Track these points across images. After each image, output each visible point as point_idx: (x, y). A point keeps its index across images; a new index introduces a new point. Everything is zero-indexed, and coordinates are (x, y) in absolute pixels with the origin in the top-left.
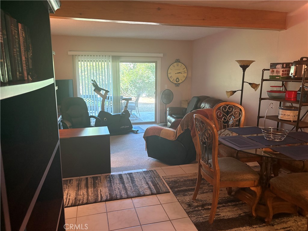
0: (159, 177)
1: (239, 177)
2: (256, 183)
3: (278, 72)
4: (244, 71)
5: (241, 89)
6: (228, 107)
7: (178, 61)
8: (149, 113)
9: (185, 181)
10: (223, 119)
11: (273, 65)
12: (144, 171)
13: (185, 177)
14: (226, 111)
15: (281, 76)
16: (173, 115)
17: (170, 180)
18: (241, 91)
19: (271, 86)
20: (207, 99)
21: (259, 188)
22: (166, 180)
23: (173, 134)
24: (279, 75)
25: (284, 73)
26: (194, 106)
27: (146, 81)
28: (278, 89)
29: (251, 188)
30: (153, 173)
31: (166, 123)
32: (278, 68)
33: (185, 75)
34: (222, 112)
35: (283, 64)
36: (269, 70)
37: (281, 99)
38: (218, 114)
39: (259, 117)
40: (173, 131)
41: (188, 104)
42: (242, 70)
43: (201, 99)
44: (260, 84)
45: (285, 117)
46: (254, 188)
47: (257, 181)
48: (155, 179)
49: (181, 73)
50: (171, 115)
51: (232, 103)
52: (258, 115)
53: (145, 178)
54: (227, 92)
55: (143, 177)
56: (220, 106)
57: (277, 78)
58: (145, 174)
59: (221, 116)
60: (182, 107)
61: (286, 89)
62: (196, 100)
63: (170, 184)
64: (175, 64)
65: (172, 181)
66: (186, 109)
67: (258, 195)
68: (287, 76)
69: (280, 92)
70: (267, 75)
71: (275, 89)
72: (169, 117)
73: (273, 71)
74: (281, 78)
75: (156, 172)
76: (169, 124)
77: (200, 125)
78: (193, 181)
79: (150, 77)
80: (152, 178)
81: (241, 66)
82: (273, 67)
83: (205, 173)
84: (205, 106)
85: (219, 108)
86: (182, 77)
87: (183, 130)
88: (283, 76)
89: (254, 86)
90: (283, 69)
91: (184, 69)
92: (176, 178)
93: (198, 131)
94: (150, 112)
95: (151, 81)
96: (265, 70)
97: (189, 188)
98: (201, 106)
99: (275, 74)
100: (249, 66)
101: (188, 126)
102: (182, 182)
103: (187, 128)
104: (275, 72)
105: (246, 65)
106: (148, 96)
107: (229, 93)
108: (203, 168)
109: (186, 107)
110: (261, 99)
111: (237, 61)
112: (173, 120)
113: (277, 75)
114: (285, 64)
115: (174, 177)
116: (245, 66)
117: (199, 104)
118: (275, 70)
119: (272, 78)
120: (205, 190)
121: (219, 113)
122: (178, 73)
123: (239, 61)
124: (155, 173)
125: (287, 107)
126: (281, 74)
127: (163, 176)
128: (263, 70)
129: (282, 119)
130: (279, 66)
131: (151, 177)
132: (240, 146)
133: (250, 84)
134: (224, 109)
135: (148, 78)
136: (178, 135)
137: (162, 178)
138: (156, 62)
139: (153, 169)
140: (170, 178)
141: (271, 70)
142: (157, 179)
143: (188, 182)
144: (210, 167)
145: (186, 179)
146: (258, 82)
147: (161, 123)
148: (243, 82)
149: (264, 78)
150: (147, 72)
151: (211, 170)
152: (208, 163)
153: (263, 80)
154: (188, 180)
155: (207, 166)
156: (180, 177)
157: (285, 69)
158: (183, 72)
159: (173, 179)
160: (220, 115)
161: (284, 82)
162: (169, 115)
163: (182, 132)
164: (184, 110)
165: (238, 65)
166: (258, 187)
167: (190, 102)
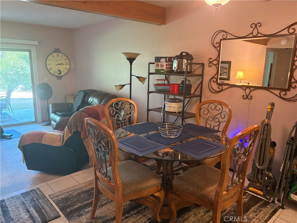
0: (44, 197)
1: (143, 186)
2: (159, 188)
3: (162, 66)
4: (131, 64)
5: (129, 83)
6: (120, 103)
7: (57, 51)
8: (27, 111)
9: (79, 195)
10: (116, 117)
11: (158, 59)
12: (22, 194)
13: (78, 189)
14: (119, 107)
15: (165, 70)
16: (57, 113)
17: (59, 198)
18: (129, 85)
19: (157, 80)
20: (94, 93)
21: (163, 192)
22: (55, 200)
23: (60, 139)
24: (163, 69)
25: (168, 67)
26: (81, 101)
27: (20, 73)
28: (163, 82)
29: (155, 194)
30: (35, 193)
31: (49, 121)
32: (162, 62)
33: (68, 66)
34: (115, 110)
35: (166, 58)
36: (154, 63)
37: (166, 91)
38: (111, 112)
39: (148, 110)
40: (59, 135)
41: (74, 98)
42: (129, 63)
43: (88, 93)
44: (146, 78)
45: (171, 109)
46: (158, 193)
47: (160, 185)
48: (39, 202)
49: (63, 65)
50: (55, 112)
51: (124, 99)
52: (147, 109)
53: (23, 203)
54: (116, 86)
55: (21, 203)
56: (112, 103)
57: (162, 71)
58: (24, 197)
59: (114, 114)
60: (67, 102)
61: (168, 82)
62: (82, 94)
63: (60, 204)
64: (55, 54)
65: (62, 199)
66: (72, 105)
67: (162, 199)
68: (170, 70)
69: (164, 85)
70: (153, 69)
71: (160, 82)
72: (52, 116)
73: (158, 65)
74: (165, 71)
75: (40, 191)
76: (53, 123)
77: (94, 132)
78: (88, 192)
79: (25, 68)
80: (35, 201)
81: (128, 59)
82: (158, 61)
83: (103, 187)
84: (94, 101)
85: (111, 106)
86: (64, 69)
87: (71, 132)
88: (166, 70)
89: (141, 79)
90: (166, 63)
91: (65, 60)
92: (68, 192)
93: (92, 138)
94: (28, 109)
95: (27, 73)
96: (150, 63)
97: (84, 203)
98: (89, 100)
99: (160, 68)
100: (135, 59)
101: (77, 128)
102: (75, 196)
103: (76, 130)
104: (160, 66)
105: (132, 57)
106: (25, 90)
107: (118, 88)
108: (100, 181)
109: (73, 103)
110: (149, 92)
111: (124, 53)
112: (58, 119)
113: (162, 69)
114: (168, 58)
115: (65, 193)
116: (131, 59)
117: (86, 99)
118: (160, 64)
119: (158, 72)
120: (103, 201)
121: (112, 110)
122: (59, 64)
123: (126, 53)
124: (39, 193)
125: (171, 99)
126: (165, 68)
127: (50, 194)
128: (149, 64)
129: (168, 111)
130: (163, 60)
131: (32, 200)
132: (141, 150)
133: (137, 77)
134: (116, 106)
135: (23, 69)
136: (65, 139)
137: (48, 197)
138: (30, 51)
139: (35, 188)
140: (59, 196)
141: (156, 63)
142: (41, 201)
143: (83, 195)
144: (110, 181)
145: (80, 192)
146: (146, 75)
147: (43, 122)
148: (131, 75)
149: (150, 72)
150: (21, 62)
151: (111, 184)
152: (106, 176)
153: (150, 74)
154: (82, 192)
155: (106, 179)
156: (71, 191)
157: (168, 63)
158: (65, 64)
159: (63, 196)
160: (113, 112)
161: (167, 76)
162: (52, 113)
163: (70, 135)
164: (70, 106)
165: (124, 58)
166: (161, 191)
167: (76, 96)
